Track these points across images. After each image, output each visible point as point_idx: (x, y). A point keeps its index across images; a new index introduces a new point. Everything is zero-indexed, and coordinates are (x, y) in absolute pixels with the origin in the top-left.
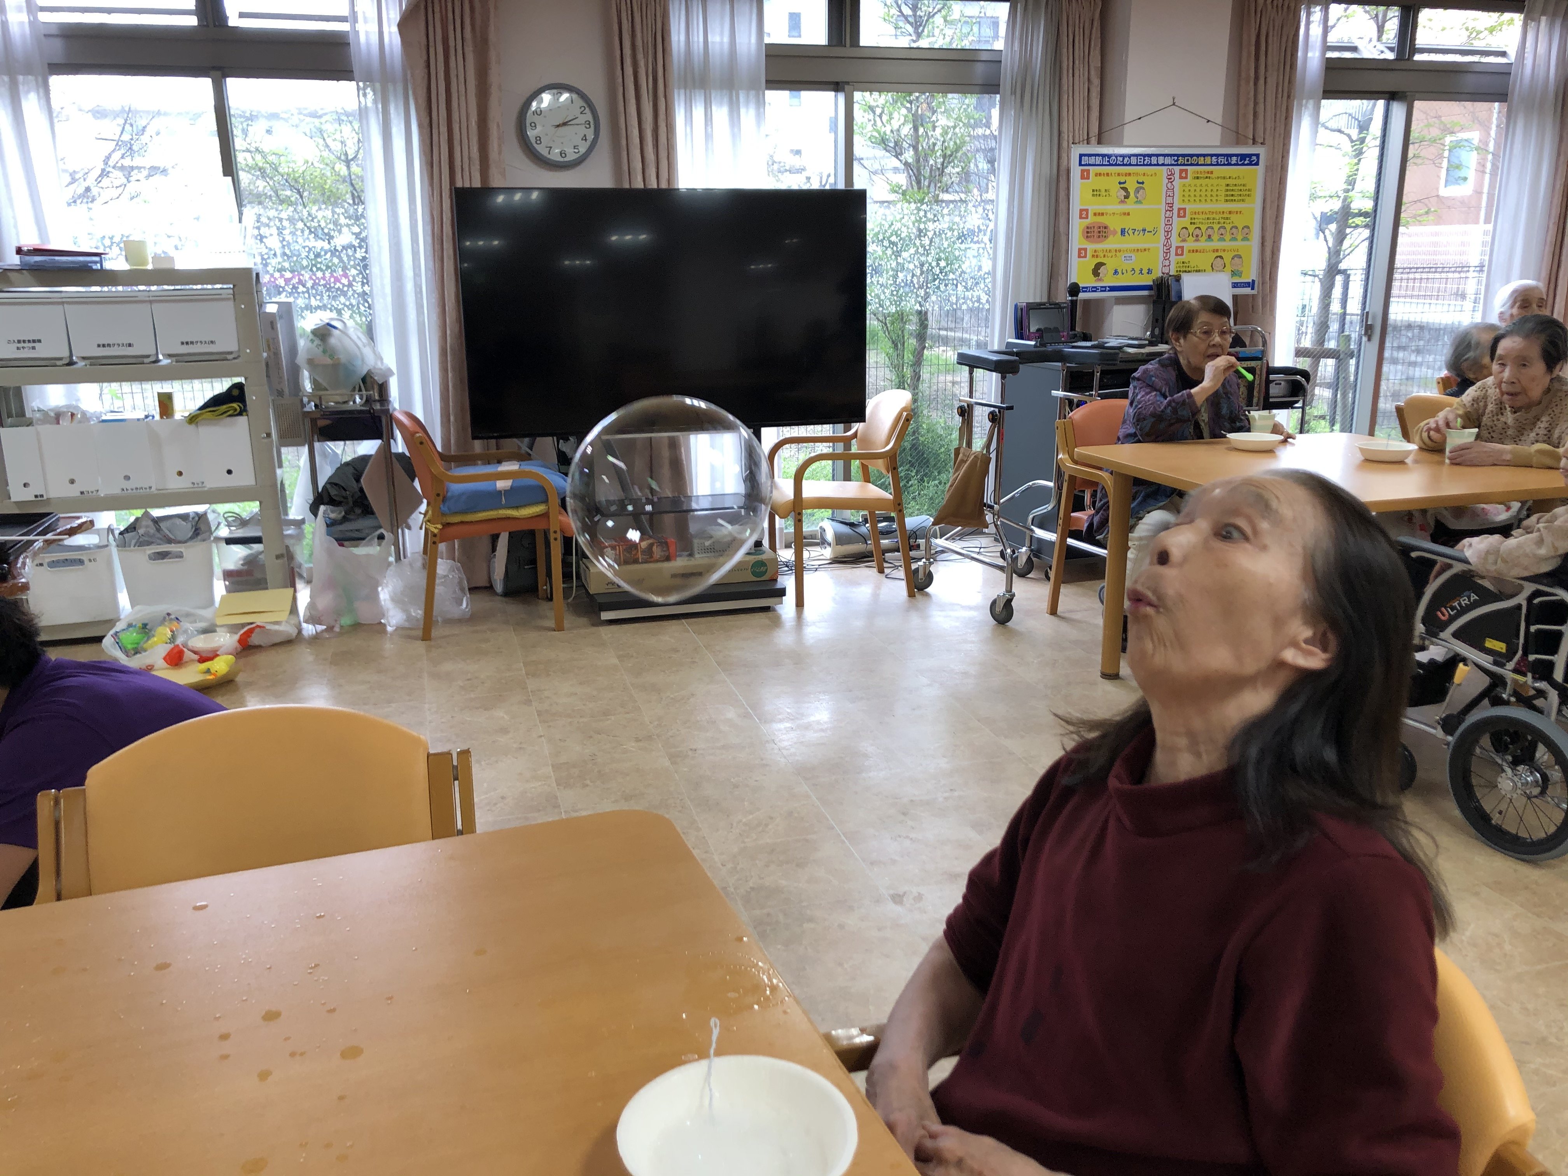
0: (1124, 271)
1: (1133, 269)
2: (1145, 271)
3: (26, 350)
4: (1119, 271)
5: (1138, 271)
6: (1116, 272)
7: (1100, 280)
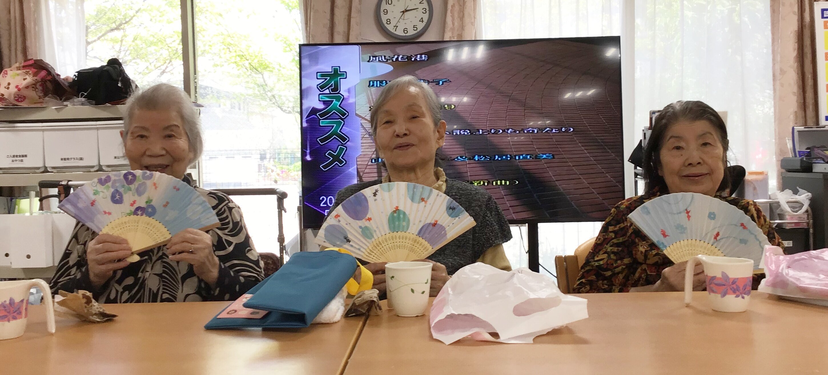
3: (17, 162)
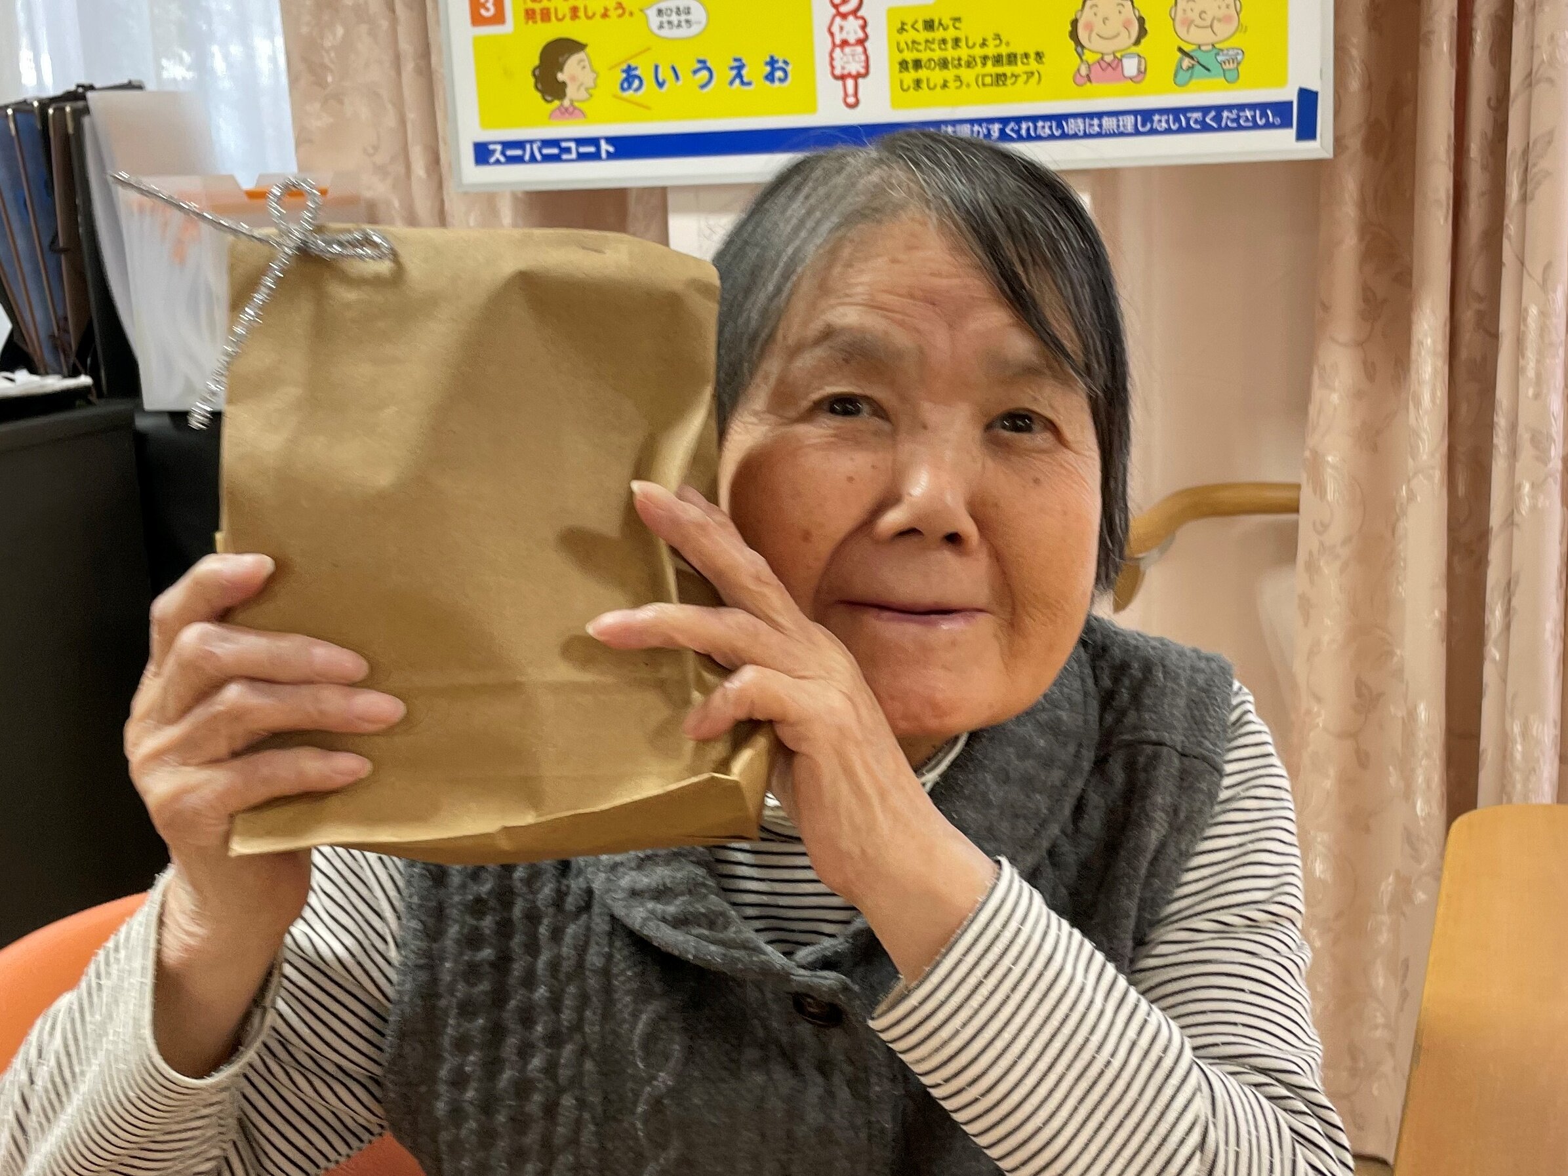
0: (665, 73)
1: (703, 65)
2: (755, 70)
4: (644, 71)
5: (723, 73)
6: (630, 78)
7: (571, 112)
